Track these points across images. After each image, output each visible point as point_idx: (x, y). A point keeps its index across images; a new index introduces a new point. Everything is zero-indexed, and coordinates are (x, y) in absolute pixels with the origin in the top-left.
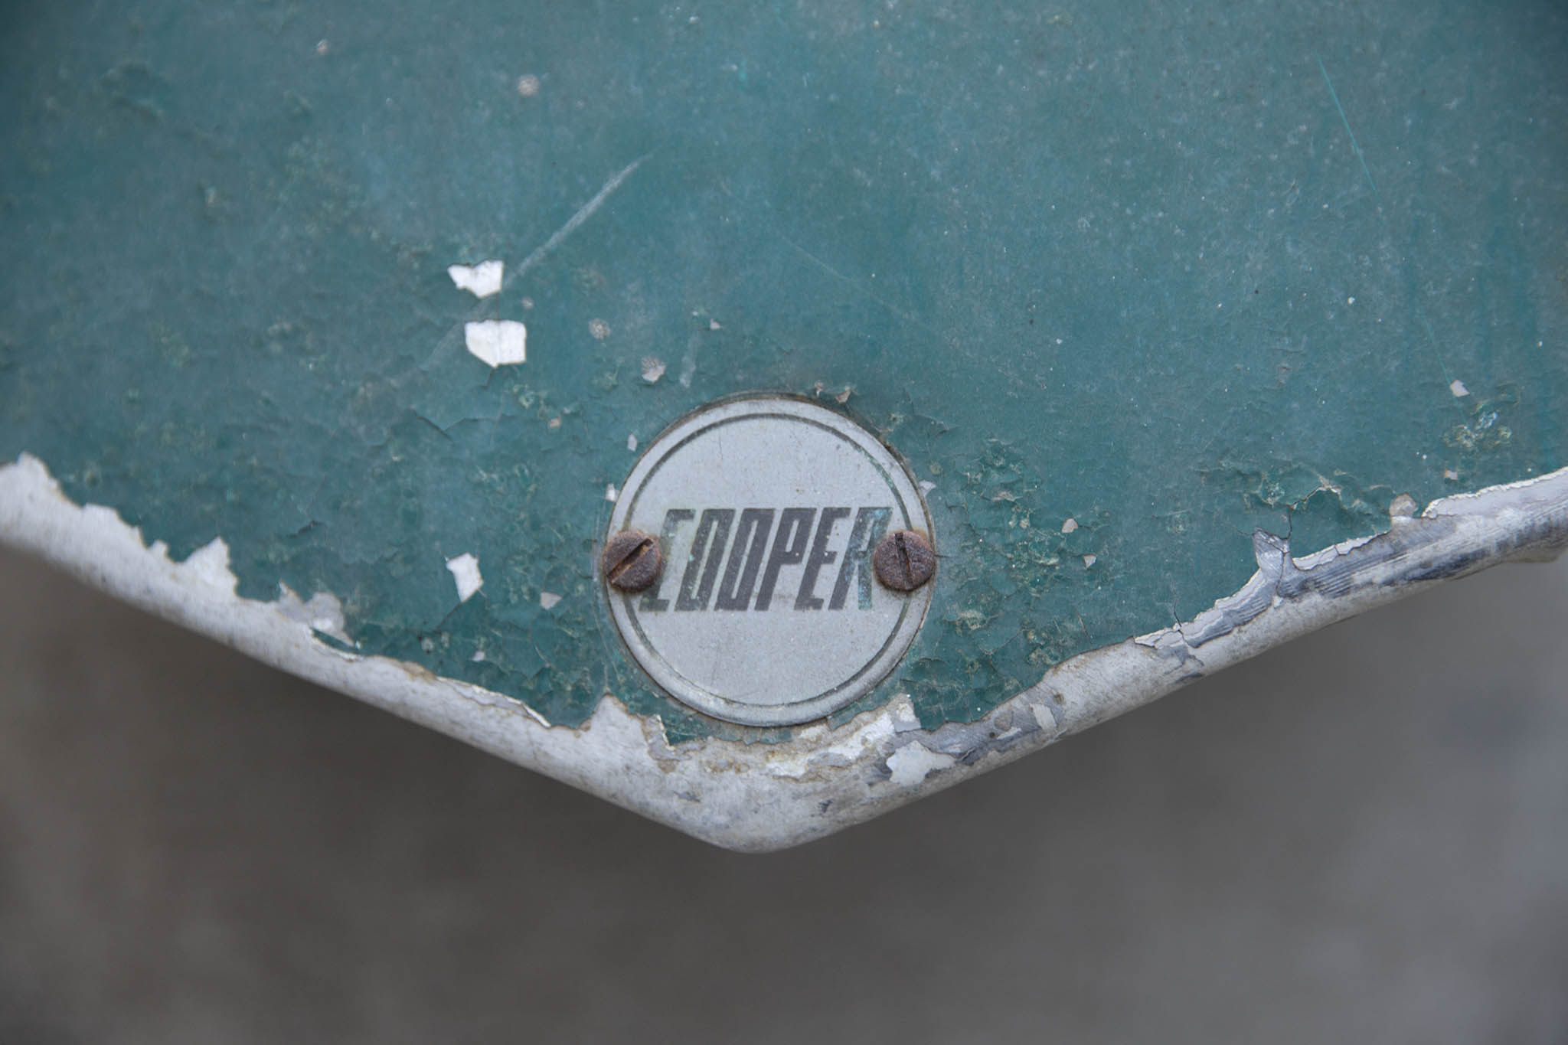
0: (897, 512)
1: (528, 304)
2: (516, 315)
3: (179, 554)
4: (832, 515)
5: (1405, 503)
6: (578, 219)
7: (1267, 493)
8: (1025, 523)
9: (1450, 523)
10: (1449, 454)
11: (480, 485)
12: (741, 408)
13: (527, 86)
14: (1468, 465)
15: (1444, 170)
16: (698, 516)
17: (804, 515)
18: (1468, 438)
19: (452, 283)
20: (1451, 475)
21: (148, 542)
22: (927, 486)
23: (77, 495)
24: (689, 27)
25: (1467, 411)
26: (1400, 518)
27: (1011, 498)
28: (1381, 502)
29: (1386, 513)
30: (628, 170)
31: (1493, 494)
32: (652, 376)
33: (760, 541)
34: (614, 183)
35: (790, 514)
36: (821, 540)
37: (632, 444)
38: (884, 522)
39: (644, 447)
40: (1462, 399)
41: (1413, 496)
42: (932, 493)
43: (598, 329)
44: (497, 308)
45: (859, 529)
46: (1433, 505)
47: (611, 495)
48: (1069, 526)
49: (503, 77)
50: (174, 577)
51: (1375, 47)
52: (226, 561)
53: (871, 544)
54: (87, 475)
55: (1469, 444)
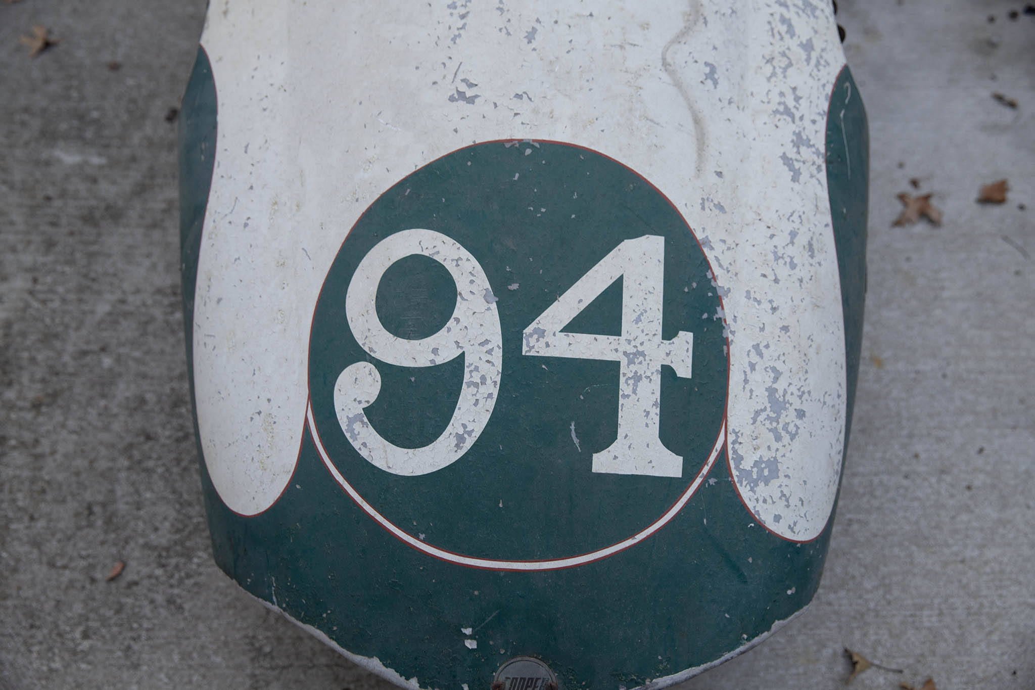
0: (550, 679)
1: (477, 637)
2: (475, 639)
3: (407, 679)
4: (537, 679)
5: (649, 680)
6: (487, 621)
7: (622, 678)
8: (575, 682)
9: (657, 683)
10: (658, 670)
11: (468, 671)
12: (519, 659)
13: (476, 593)
14: (661, 672)
15: (658, 613)
16: (511, 679)
17: (532, 679)
18: (661, 667)
19: (462, 632)
20: (657, 674)
21: (401, 676)
22: (556, 674)
23: (386, 666)
24: (509, 583)
25: (661, 662)
26: (648, 682)
27: (573, 678)
28: (644, 680)
29: (645, 682)
30: (497, 612)
31: (665, 678)
32: (502, 653)
33: (524, 683)
34: (494, 614)
35: (529, 679)
36: (535, 683)
37: (498, 665)
38: (548, 681)
39: (500, 666)
40: (661, 660)
41: (650, 678)
42: (557, 676)
43: (491, 643)
44: (471, 637)
45: (543, 682)
46: (654, 680)
47: (494, 674)
48: (584, 683)
49: (471, 591)
50: (406, 683)
51: (646, 588)
52: (417, 681)
53: (545, 685)
54: (388, 662)
55: (661, 669)
